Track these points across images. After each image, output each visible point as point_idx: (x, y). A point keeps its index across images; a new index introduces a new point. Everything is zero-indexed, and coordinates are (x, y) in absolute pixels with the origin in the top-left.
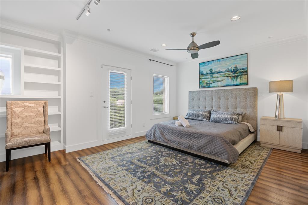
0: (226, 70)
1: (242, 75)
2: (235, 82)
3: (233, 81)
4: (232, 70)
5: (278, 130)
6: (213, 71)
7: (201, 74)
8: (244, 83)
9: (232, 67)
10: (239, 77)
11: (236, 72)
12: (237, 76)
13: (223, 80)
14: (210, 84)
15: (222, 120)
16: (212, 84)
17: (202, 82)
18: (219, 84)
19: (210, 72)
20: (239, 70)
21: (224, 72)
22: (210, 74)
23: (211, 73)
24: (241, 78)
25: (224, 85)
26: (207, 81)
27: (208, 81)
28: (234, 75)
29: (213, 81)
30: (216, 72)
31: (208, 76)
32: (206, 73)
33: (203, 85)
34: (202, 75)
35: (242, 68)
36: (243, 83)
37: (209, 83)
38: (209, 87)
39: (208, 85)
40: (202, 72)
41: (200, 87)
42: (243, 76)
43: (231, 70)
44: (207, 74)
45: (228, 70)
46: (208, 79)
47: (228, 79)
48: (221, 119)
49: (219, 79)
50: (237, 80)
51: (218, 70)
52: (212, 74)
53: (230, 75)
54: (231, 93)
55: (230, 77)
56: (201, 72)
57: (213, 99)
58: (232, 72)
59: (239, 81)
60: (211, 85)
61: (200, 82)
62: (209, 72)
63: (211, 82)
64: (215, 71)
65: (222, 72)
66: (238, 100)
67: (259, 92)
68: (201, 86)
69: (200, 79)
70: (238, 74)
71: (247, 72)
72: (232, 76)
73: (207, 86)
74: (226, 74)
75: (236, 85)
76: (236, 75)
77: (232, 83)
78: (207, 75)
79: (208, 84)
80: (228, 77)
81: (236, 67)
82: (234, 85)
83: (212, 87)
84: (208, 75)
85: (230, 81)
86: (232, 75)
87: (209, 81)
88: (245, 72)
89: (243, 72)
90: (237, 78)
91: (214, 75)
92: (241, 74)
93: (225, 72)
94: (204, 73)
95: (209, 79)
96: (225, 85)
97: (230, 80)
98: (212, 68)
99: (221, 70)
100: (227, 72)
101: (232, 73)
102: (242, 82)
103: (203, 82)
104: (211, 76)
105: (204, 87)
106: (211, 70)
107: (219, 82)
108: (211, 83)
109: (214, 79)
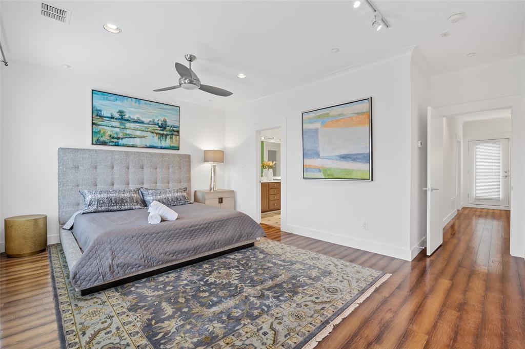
0: (150, 122)
1: (172, 135)
2: (164, 144)
3: (161, 141)
4: (160, 124)
5: (219, 203)
6: (127, 117)
7: (97, 115)
8: (175, 147)
9: (159, 119)
10: (168, 137)
11: (165, 128)
12: (166, 135)
13: (144, 137)
14: (118, 138)
15: (172, 201)
16: (124, 140)
17: (99, 132)
18: (138, 142)
19: (120, 115)
20: (169, 127)
21: (146, 124)
22: (120, 119)
23: (122, 119)
24: (171, 138)
25: (146, 145)
26: (112, 131)
27: (114, 132)
28: (162, 132)
29: (127, 134)
30: (132, 119)
31: (116, 123)
32: (110, 116)
33: (102, 139)
34: (100, 116)
35: (174, 125)
36: (173, 147)
37: (116, 136)
38: (117, 145)
39: (114, 141)
40: (101, 111)
41: (94, 142)
42: (174, 137)
43: (158, 124)
44: (112, 118)
45: (154, 121)
46: (113, 129)
47: (153, 137)
48: (170, 201)
49: (138, 133)
50: (166, 141)
51: (135, 117)
52: (123, 121)
53: (156, 131)
54: (161, 159)
55: (156, 133)
56: (97, 110)
57: (128, 168)
58: (159, 127)
59: (168, 143)
60: (120, 142)
61: (94, 130)
62: (117, 115)
63: (121, 135)
64: (130, 117)
65: (142, 123)
66: (171, 170)
67: (192, 160)
68: (95, 139)
69: (93, 124)
70: (168, 133)
71: (178, 132)
72: (160, 134)
73: (110, 142)
74: (151, 129)
75: (165, 148)
76: (165, 133)
77: (159, 145)
78: (112, 120)
79: (113, 138)
80: (152, 132)
81: (165, 121)
82: (162, 148)
83: (124, 146)
84: (115, 121)
85: (155, 141)
86: (159, 132)
87: (117, 133)
88: (176, 132)
89: (173, 130)
90: (166, 138)
91: (128, 125)
92: (172, 133)
93: (148, 124)
94: (105, 113)
95: (117, 130)
96: (148, 146)
97: (156, 138)
98: (125, 110)
99: (143, 119)
100: (152, 124)
101: (159, 129)
102: (172, 145)
103: (102, 132)
104: (122, 124)
105: (104, 143)
106: (121, 112)
107: (138, 139)
108: (122, 139)
109: (128, 132)
